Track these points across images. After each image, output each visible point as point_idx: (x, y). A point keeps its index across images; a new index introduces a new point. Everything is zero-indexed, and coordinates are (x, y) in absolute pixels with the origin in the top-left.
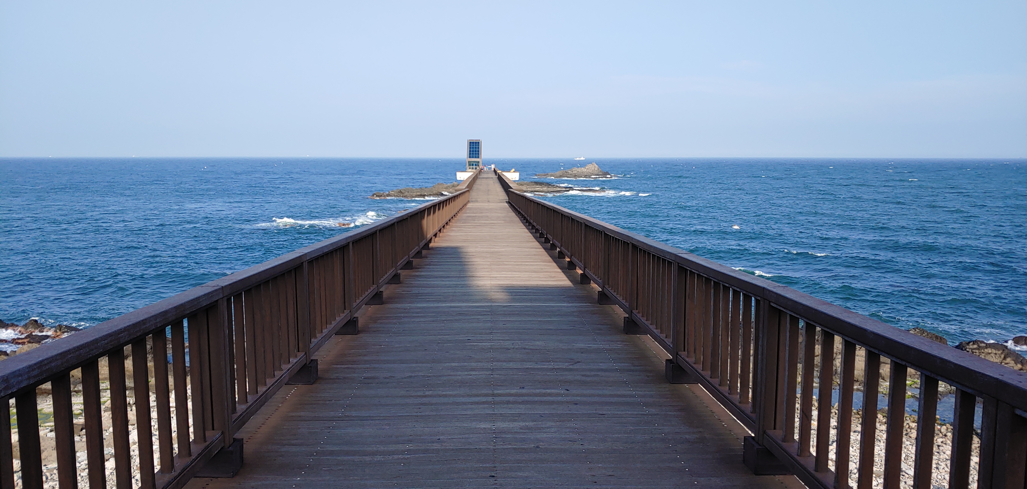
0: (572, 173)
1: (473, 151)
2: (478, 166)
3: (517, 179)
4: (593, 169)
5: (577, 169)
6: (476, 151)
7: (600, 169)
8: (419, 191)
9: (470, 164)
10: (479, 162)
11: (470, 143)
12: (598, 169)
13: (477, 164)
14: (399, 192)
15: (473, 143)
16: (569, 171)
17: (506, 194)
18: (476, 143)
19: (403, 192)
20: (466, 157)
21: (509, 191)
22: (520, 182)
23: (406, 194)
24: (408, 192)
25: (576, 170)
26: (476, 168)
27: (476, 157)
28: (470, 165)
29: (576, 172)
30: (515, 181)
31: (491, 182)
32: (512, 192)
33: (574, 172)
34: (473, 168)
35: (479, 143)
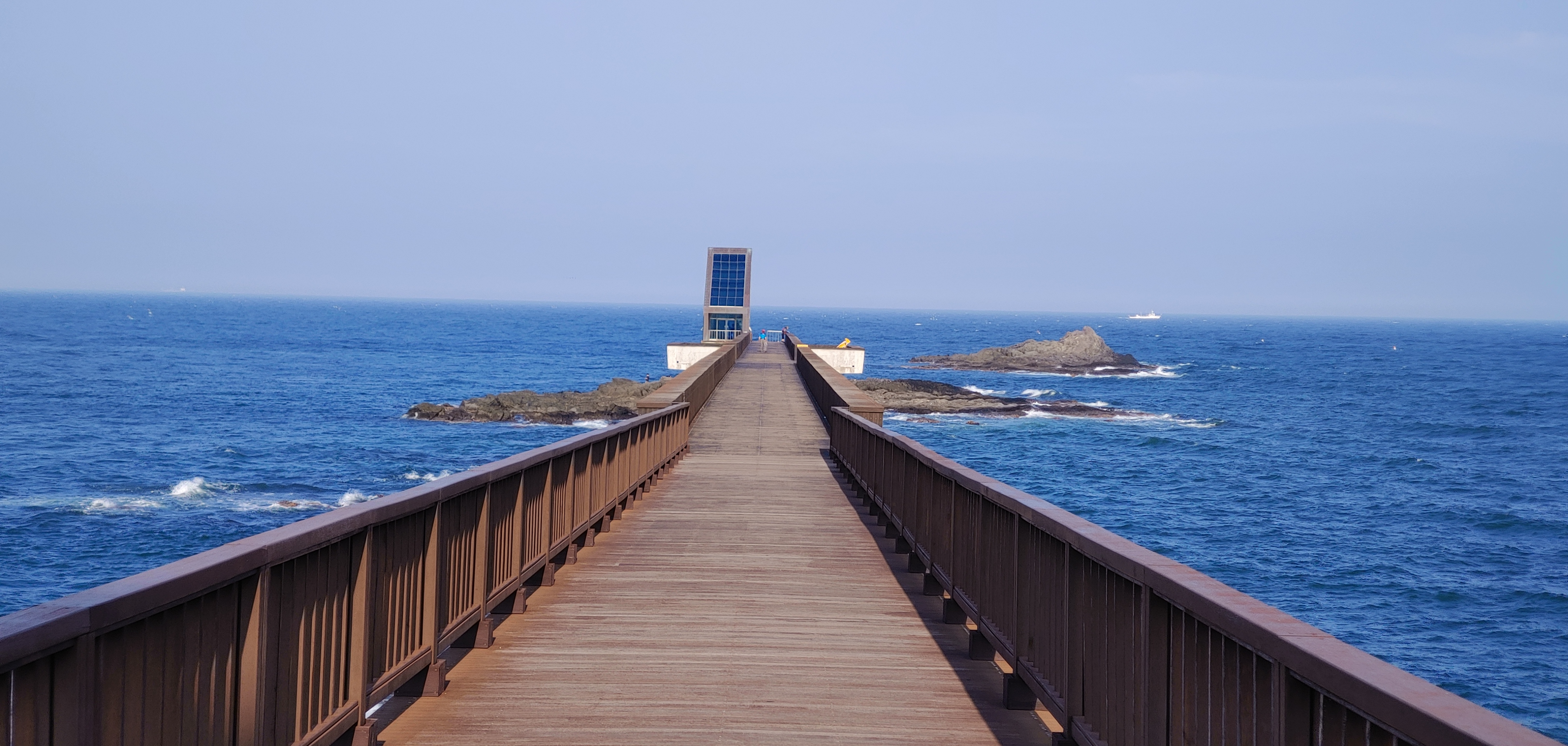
0: (1022, 356)
1: (724, 283)
2: (739, 328)
3: (859, 370)
4: (1086, 344)
5: (1036, 343)
6: (732, 284)
7: (1107, 347)
8: (554, 400)
9: (716, 322)
10: (741, 316)
11: (717, 257)
12: (1102, 346)
13: (735, 322)
14: (492, 404)
15: (725, 257)
16: (1014, 351)
17: (820, 423)
18: (734, 257)
19: (506, 404)
20: (702, 302)
21: (836, 413)
22: (865, 383)
23: (516, 409)
24: (521, 404)
25: (1033, 349)
26: (731, 337)
27: (731, 304)
28: (712, 326)
29: (1034, 353)
30: (850, 377)
31: (773, 378)
32: (842, 417)
33: (1028, 354)
34: (722, 336)
35: (743, 258)
